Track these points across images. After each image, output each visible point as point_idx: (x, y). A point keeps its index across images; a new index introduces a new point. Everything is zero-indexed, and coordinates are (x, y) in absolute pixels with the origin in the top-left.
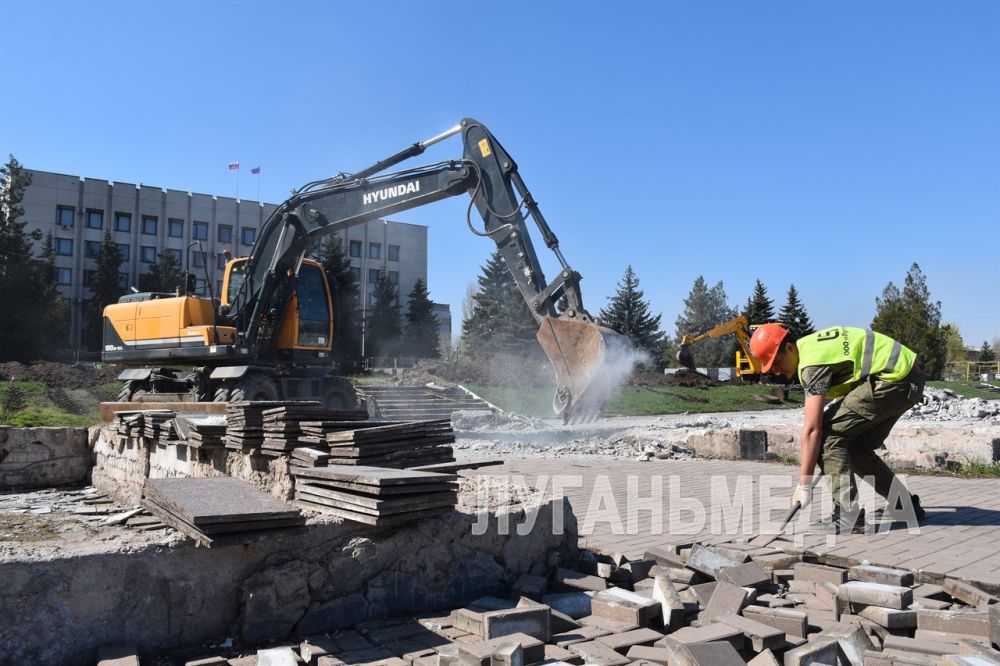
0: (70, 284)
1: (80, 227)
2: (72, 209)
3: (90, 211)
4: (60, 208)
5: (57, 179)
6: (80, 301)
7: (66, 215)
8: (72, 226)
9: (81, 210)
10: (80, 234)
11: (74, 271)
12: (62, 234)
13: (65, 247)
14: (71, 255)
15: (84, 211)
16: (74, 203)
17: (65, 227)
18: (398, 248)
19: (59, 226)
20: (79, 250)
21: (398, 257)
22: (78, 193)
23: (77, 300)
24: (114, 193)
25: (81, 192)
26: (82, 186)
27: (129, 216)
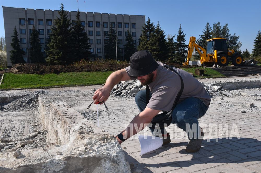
0: (26, 43)
1: (27, 25)
2: (24, 19)
3: (30, 19)
4: (20, 19)
5: (18, 9)
6: (29, 48)
7: (23, 22)
8: (24, 25)
9: (26, 19)
10: (27, 27)
11: (27, 39)
12: (22, 28)
13: (23, 32)
14: (25, 34)
15: (27, 19)
16: (24, 17)
17: (22, 25)
18: (135, 24)
19: (20, 25)
20: (27, 32)
21: (135, 27)
22: (25, 14)
23: (28, 48)
24: (37, 13)
25: (26, 13)
26: (26, 11)
27: (42, 20)
